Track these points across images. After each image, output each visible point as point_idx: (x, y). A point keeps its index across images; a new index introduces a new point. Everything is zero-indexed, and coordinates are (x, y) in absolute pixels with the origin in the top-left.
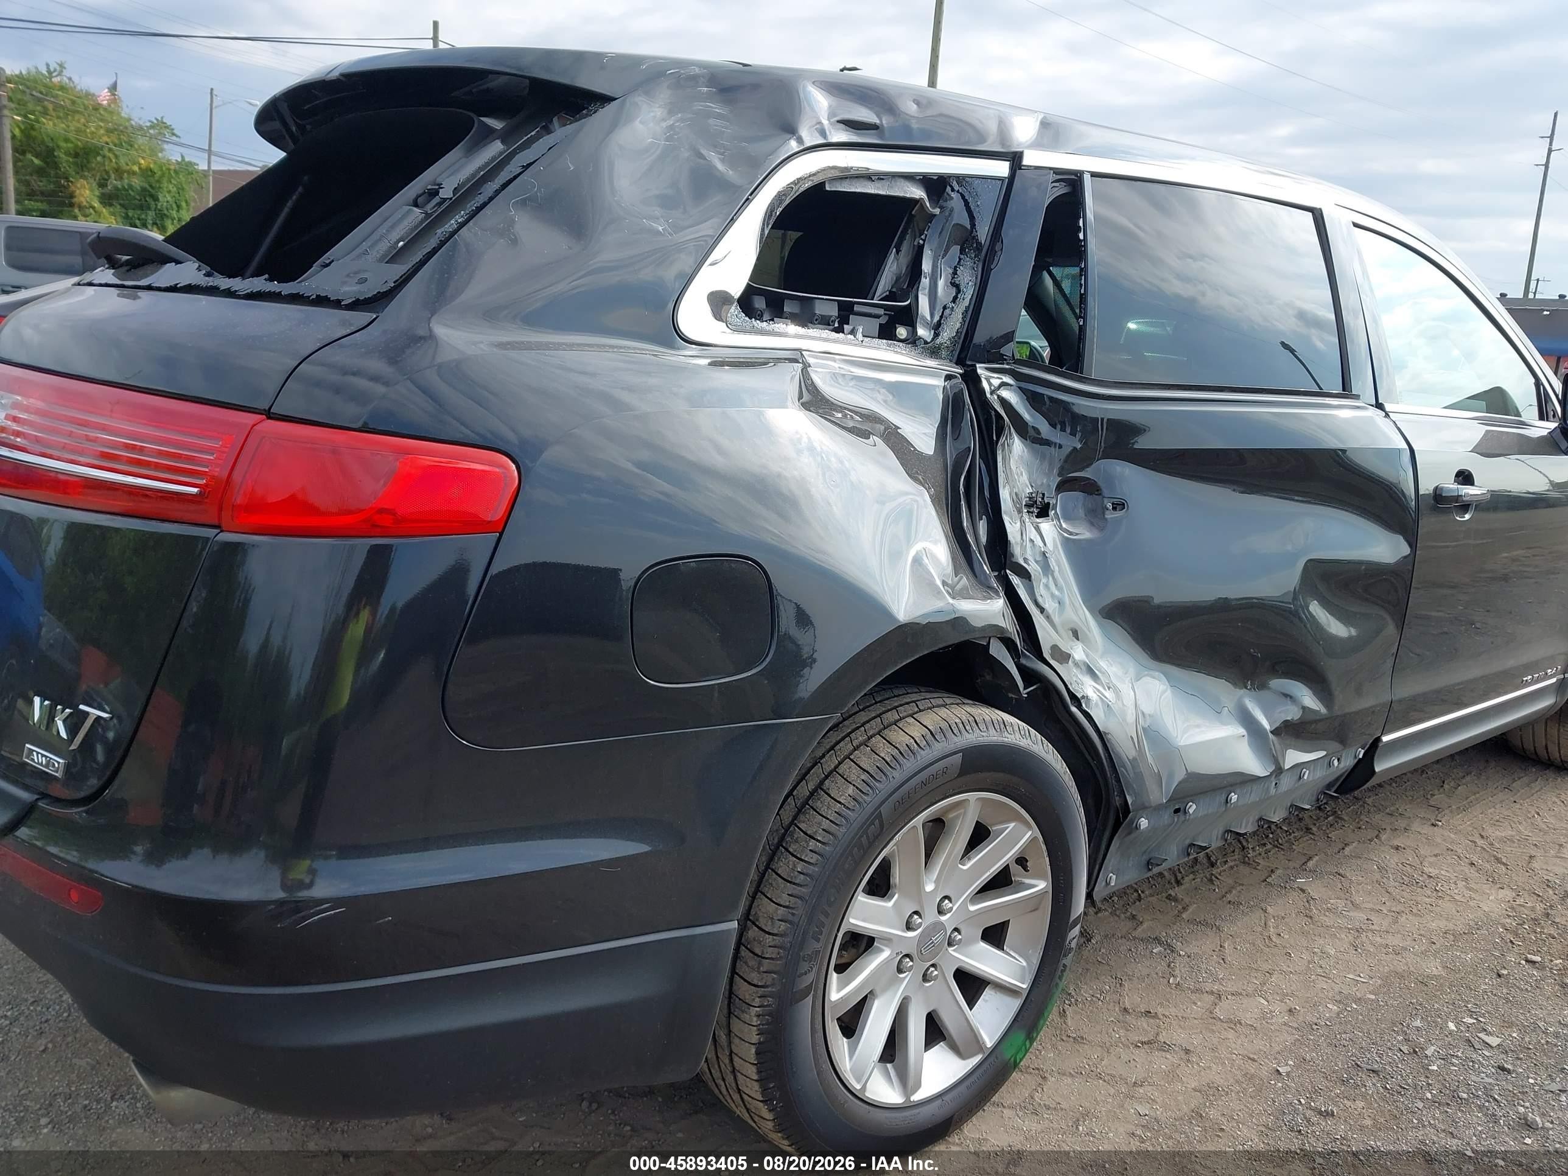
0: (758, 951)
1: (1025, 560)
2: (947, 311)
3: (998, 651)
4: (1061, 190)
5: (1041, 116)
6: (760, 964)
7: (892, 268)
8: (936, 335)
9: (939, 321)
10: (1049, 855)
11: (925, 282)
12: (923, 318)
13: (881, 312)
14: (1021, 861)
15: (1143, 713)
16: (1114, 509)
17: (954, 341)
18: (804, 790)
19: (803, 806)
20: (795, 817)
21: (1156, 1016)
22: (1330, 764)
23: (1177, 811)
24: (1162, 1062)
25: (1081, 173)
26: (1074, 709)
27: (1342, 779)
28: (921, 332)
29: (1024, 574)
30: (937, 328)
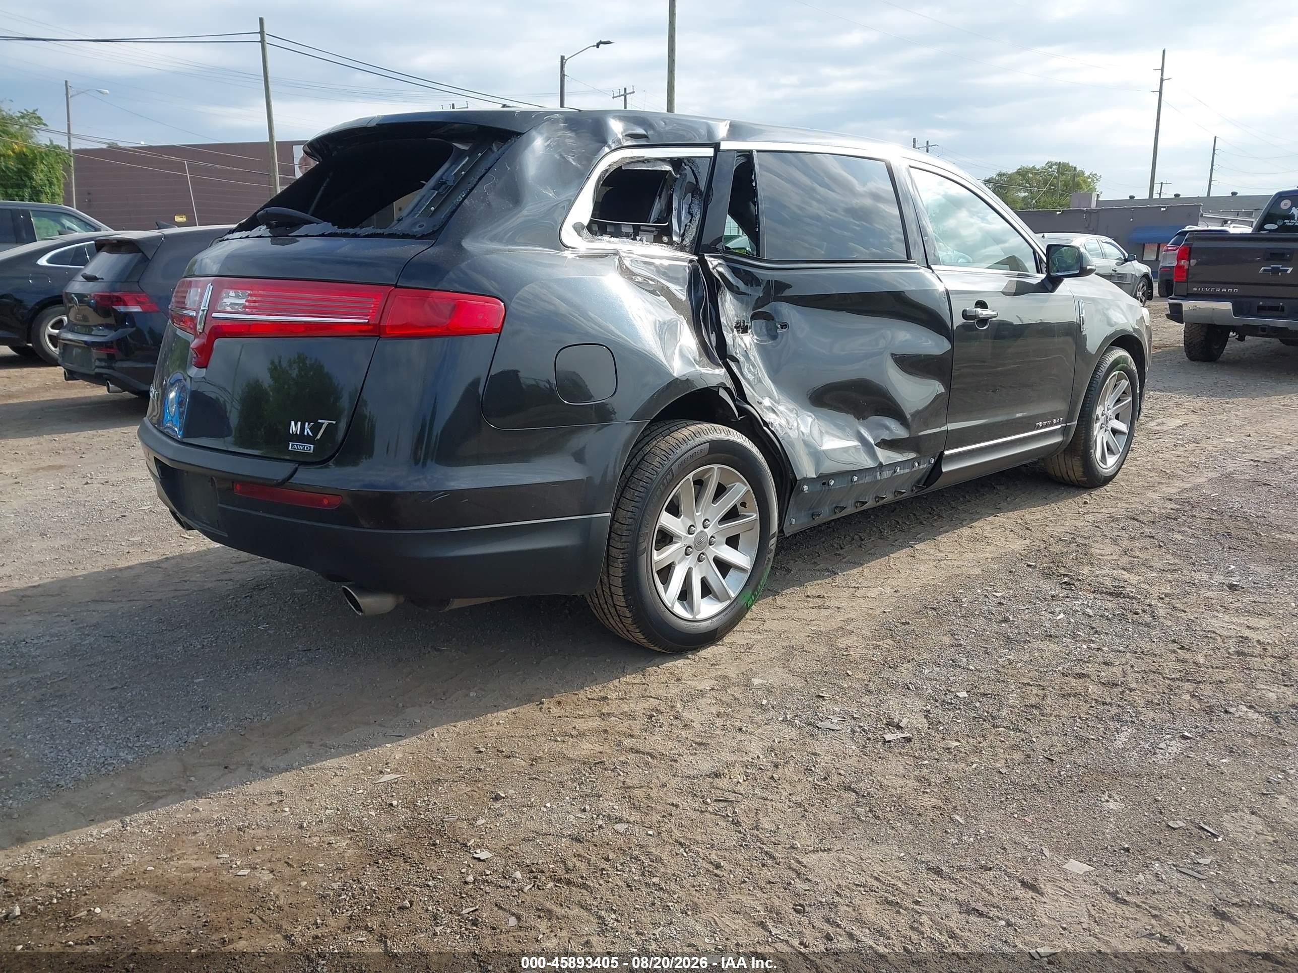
0: (619, 533)
1: (736, 353)
2: (687, 227)
3: (723, 394)
4: (742, 160)
5: (729, 122)
6: (621, 539)
7: (658, 207)
8: (683, 240)
9: (684, 233)
10: (757, 500)
11: (675, 213)
12: (675, 231)
13: (654, 229)
14: (743, 504)
15: (803, 433)
16: (782, 328)
17: (692, 242)
18: (635, 462)
19: (636, 468)
20: (632, 473)
21: (823, 597)
22: (913, 466)
23: (824, 484)
24: (825, 613)
25: (752, 151)
26: (765, 428)
27: (925, 479)
28: (675, 238)
29: (736, 360)
30: (683, 236)
